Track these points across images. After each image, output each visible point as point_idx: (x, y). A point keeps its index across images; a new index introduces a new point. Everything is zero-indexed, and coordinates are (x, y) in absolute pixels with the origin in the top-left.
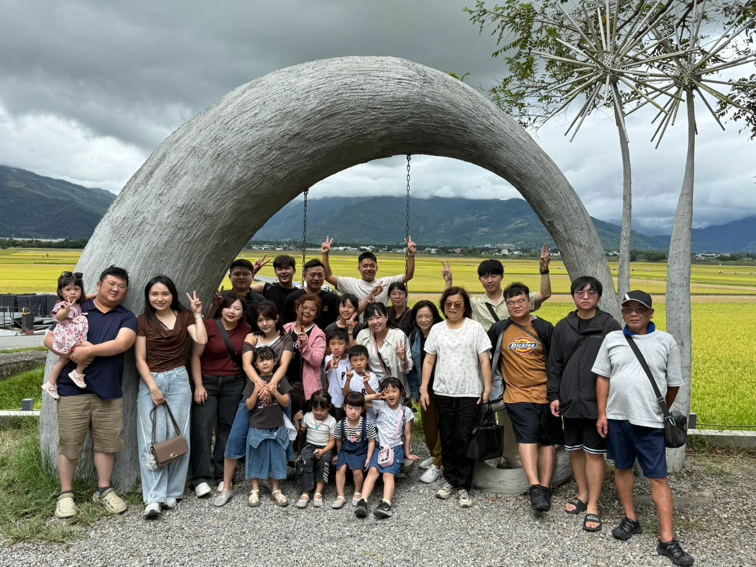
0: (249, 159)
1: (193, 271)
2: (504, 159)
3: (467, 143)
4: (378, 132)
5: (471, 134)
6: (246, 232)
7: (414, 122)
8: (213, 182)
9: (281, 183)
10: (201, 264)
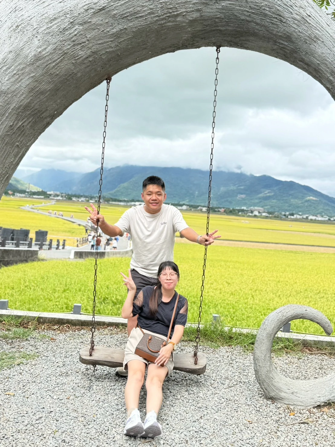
0: (49, 33)
2: (319, 55)
3: (281, 34)
4: (189, 14)
5: (287, 24)
6: (43, 117)
7: (228, 5)
8: (9, 55)
9: (83, 64)
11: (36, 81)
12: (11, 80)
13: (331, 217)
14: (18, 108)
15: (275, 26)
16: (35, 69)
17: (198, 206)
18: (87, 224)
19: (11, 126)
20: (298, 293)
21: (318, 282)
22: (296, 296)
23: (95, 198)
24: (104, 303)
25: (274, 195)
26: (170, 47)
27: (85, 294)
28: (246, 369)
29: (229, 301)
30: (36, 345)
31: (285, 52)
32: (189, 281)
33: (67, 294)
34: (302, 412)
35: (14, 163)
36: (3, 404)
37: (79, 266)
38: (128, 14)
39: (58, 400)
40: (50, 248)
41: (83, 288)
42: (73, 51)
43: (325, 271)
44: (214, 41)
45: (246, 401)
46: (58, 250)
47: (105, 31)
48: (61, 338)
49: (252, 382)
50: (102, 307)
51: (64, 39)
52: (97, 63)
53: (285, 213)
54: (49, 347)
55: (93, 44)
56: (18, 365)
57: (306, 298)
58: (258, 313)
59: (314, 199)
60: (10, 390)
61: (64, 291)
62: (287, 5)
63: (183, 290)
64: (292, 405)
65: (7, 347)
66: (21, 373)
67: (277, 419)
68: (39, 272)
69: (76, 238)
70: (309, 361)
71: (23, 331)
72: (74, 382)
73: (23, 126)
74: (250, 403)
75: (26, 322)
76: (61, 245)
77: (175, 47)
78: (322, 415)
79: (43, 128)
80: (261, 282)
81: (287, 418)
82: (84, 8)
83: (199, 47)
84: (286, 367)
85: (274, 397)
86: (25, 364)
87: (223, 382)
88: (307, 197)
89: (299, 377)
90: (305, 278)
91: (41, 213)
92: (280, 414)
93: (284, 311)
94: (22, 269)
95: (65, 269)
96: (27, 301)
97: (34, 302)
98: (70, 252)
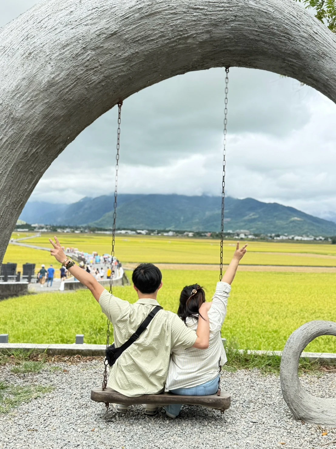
0: (62, 59)
2: (328, 71)
3: (289, 52)
4: (199, 35)
5: (295, 42)
6: (56, 143)
7: (237, 26)
8: (23, 82)
9: (96, 89)
10: (8, 173)
11: (50, 107)
12: (25, 107)
13: (317, 237)
14: (32, 135)
15: (284, 44)
16: (49, 95)
17: (184, 232)
19: (25, 153)
20: (294, 314)
21: (312, 302)
22: (292, 317)
24: (100, 334)
25: (259, 217)
26: (180, 69)
28: (269, 391)
30: (50, 377)
31: (294, 69)
34: (334, 431)
35: (28, 190)
36: (27, 440)
37: (71, 298)
38: (140, 38)
39: (83, 433)
42: (86, 76)
43: (317, 291)
44: (223, 62)
45: (275, 424)
47: (117, 56)
48: (74, 369)
49: (278, 404)
50: (98, 338)
51: (77, 64)
52: (109, 87)
53: (271, 234)
54: (63, 379)
55: (106, 68)
56: (36, 399)
58: (256, 336)
59: (299, 219)
60: (31, 425)
62: (294, 24)
64: (323, 424)
65: (20, 381)
66: (39, 407)
67: (311, 440)
68: (30, 306)
70: (329, 379)
71: (34, 364)
72: (96, 413)
73: (37, 153)
74: (279, 425)
75: (35, 354)
77: (185, 69)
79: (56, 153)
80: (256, 305)
81: (320, 438)
82: (96, 33)
83: (208, 68)
84: (308, 386)
85: (304, 417)
86: (42, 397)
87: (248, 406)
88: (291, 218)
89: (323, 395)
90: (299, 298)
91: (26, 247)
92: (312, 434)
93: (309, 327)
94: (12, 304)
95: (56, 301)
96: (21, 336)
97: (28, 337)
98: (60, 285)
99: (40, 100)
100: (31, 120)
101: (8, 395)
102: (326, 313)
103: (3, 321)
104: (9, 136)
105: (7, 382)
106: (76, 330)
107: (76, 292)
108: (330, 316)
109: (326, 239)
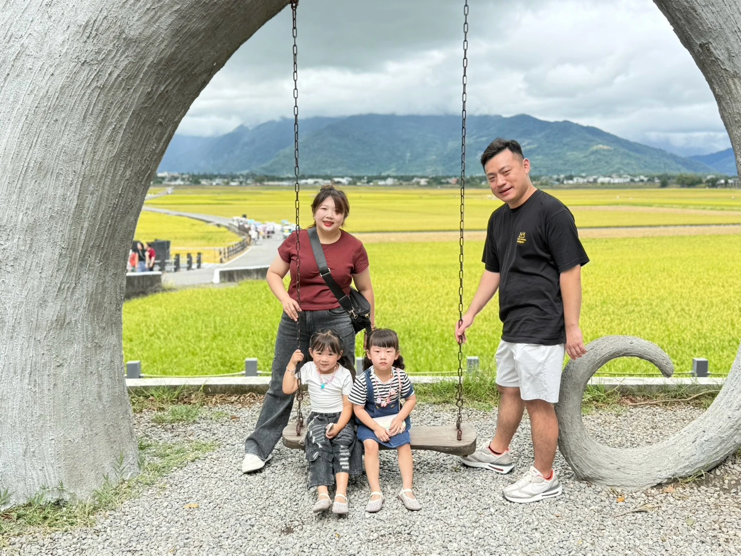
1: (111, 140)
6: (196, 73)
10: (124, 127)
11: (183, 17)
12: (144, 19)
13: (635, 176)
14: (158, 64)
17: (413, 177)
18: (231, 222)
19: (149, 93)
20: (592, 309)
21: (622, 288)
22: (588, 313)
23: (238, 178)
25: (538, 147)
27: (248, 339)
29: (481, 331)
30: (211, 428)
32: (414, 305)
33: (220, 343)
34: (636, 496)
35: (157, 151)
37: (232, 295)
40: (177, 269)
41: (244, 331)
43: (632, 269)
46: (191, 271)
48: (247, 415)
53: (559, 175)
54: (232, 430)
56: (193, 461)
57: (605, 315)
59: (606, 147)
61: (215, 337)
63: (407, 321)
64: (619, 486)
65: (167, 436)
67: (600, 509)
68: (169, 311)
69: (217, 248)
70: (633, 417)
71: (186, 409)
73: (167, 92)
75: (186, 394)
76: (195, 261)
78: (665, 497)
79: (197, 90)
81: (614, 506)
84: (600, 429)
85: (590, 477)
86: (202, 458)
88: (593, 146)
89: (622, 443)
90: (601, 282)
91: (151, 211)
92: (602, 501)
93: (598, 347)
94: (139, 307)
95: (209, 301)
96: (158, 358)
97: (170, 360)
98: (212, 274)
99: (166, 8)
100: (155, 40)
101: (151, 458)
102: (644, 305)
103: (127, 335)
104: (121, 68)
105: (148, 439)
106: (243, 346)
107: (240, 285)
108: (651, 309)
109: (651, 180)
